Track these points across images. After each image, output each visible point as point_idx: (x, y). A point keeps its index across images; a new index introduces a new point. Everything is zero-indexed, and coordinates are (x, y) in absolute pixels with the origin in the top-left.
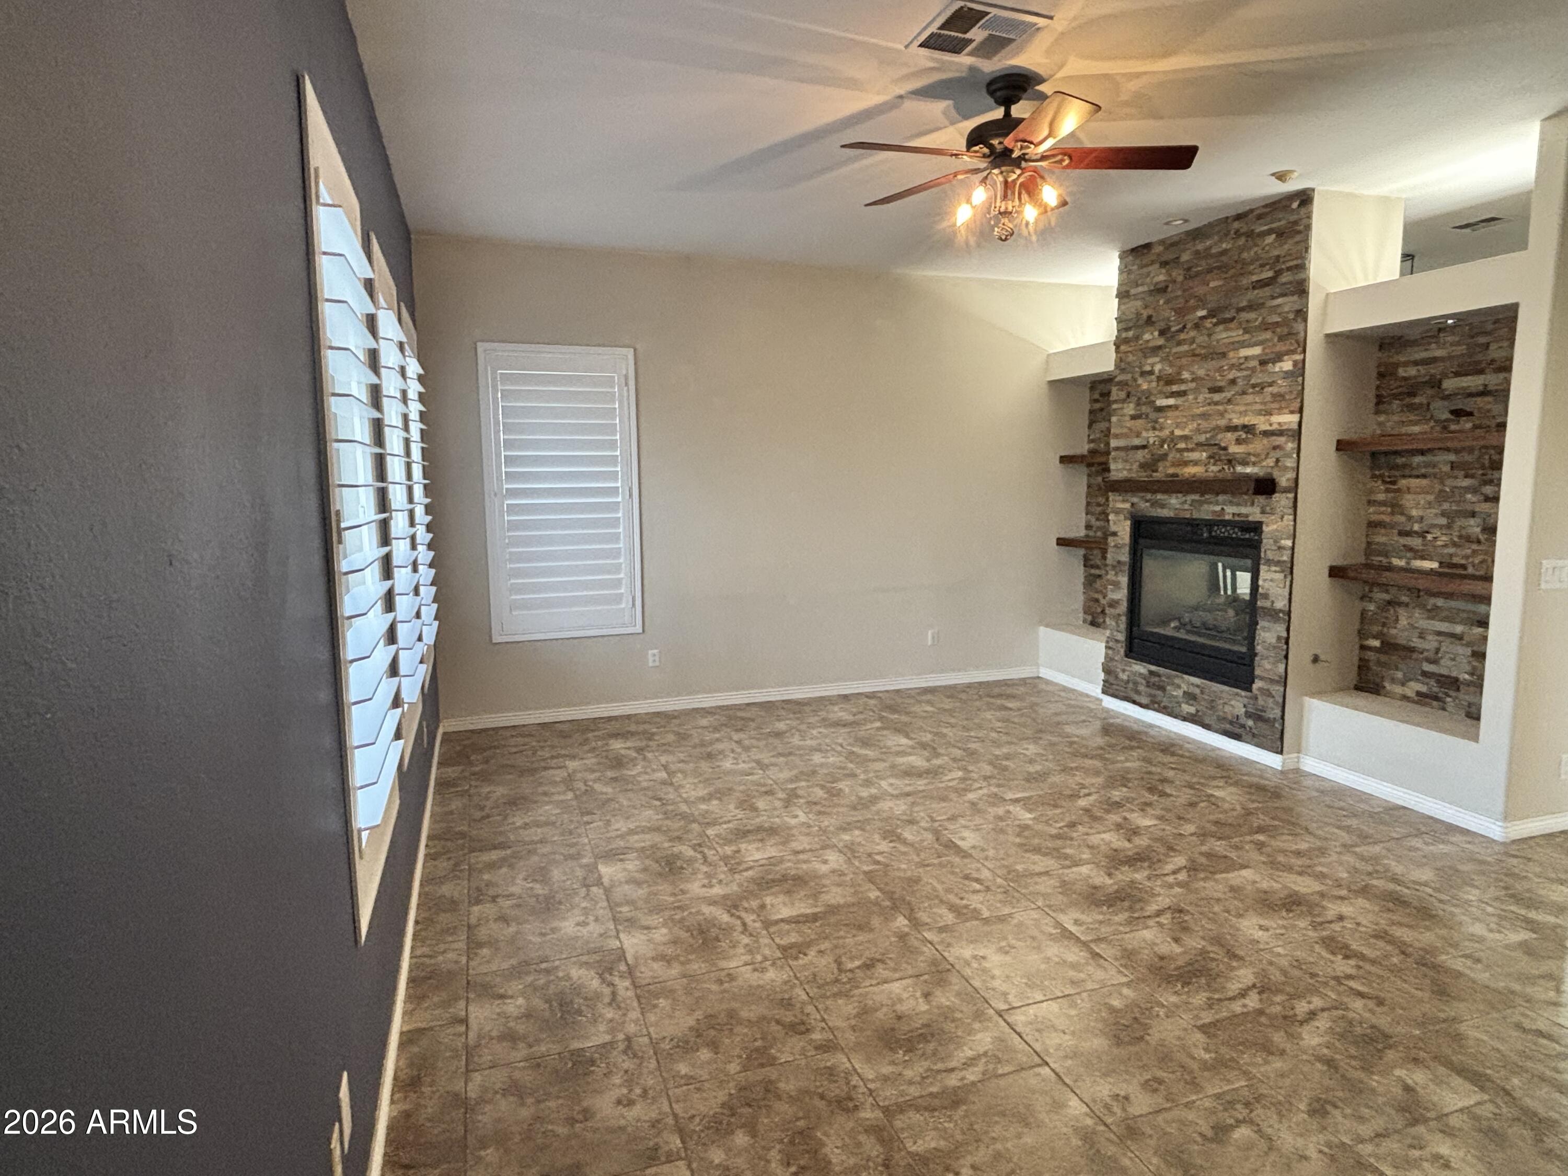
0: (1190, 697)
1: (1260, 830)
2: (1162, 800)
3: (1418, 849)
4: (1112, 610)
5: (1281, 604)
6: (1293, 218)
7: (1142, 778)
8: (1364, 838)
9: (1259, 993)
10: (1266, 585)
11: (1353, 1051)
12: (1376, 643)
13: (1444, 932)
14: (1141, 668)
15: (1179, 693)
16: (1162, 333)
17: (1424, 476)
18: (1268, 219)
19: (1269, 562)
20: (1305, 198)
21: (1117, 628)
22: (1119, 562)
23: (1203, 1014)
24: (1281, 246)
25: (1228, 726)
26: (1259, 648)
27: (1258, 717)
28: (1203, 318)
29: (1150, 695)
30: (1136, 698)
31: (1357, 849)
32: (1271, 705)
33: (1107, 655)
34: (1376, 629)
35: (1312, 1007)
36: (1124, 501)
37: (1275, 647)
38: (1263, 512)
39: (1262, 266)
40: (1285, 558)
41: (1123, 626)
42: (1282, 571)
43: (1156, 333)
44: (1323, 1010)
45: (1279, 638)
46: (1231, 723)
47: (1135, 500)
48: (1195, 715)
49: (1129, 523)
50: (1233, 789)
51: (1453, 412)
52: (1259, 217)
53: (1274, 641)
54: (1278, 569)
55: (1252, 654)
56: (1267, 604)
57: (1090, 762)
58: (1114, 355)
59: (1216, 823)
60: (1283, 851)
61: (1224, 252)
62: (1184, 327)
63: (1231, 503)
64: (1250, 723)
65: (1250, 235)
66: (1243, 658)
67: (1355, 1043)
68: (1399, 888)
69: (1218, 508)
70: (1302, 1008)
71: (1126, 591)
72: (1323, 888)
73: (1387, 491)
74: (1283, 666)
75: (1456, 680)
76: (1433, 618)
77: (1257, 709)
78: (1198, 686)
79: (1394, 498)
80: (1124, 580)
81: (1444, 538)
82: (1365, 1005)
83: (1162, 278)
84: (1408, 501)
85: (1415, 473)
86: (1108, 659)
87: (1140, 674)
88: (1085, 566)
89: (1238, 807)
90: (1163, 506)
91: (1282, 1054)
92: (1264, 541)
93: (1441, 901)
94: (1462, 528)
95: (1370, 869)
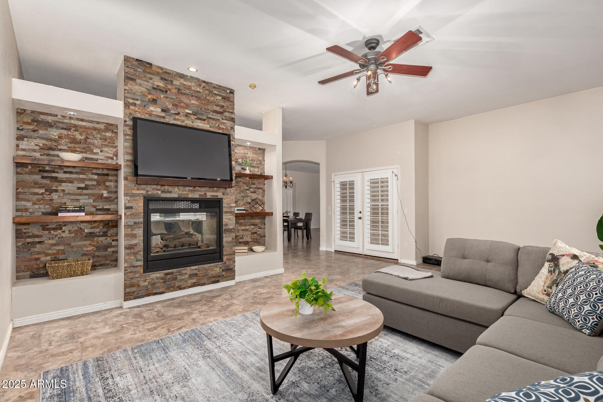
0: (191, 276)
5: (232, 227)
10: (226, 221)
15: (185, 277)
16: (163, 110)
18: (217, 90)
20: (232, 92)
21: (136, 260)
22: (135, 223)
25: (213, 279)
26: (224, 244)
27: (227, 270)
28: (189, 114)
30: (156, 291)
32: (230, 263)
38: (223, 195)
39: (217, 106)
40: (233, 210)
41: (142, 258)
42: (232, 215)
45: (233, 238)
47: (147, 189)
49: (143, 200)
51: (242, 168)
54: (230, 215)
55: (222, 248)
56: (227, 227)
64: (223, 274)
66: (218, 250)
69: (203, 193)
76: (241, 226)
77: (226, 267)
78: (196, 269)
81: (242, 203)
87: (159, 276)
90: (170, 192)
92: (224, 205)
94: (246, 200)
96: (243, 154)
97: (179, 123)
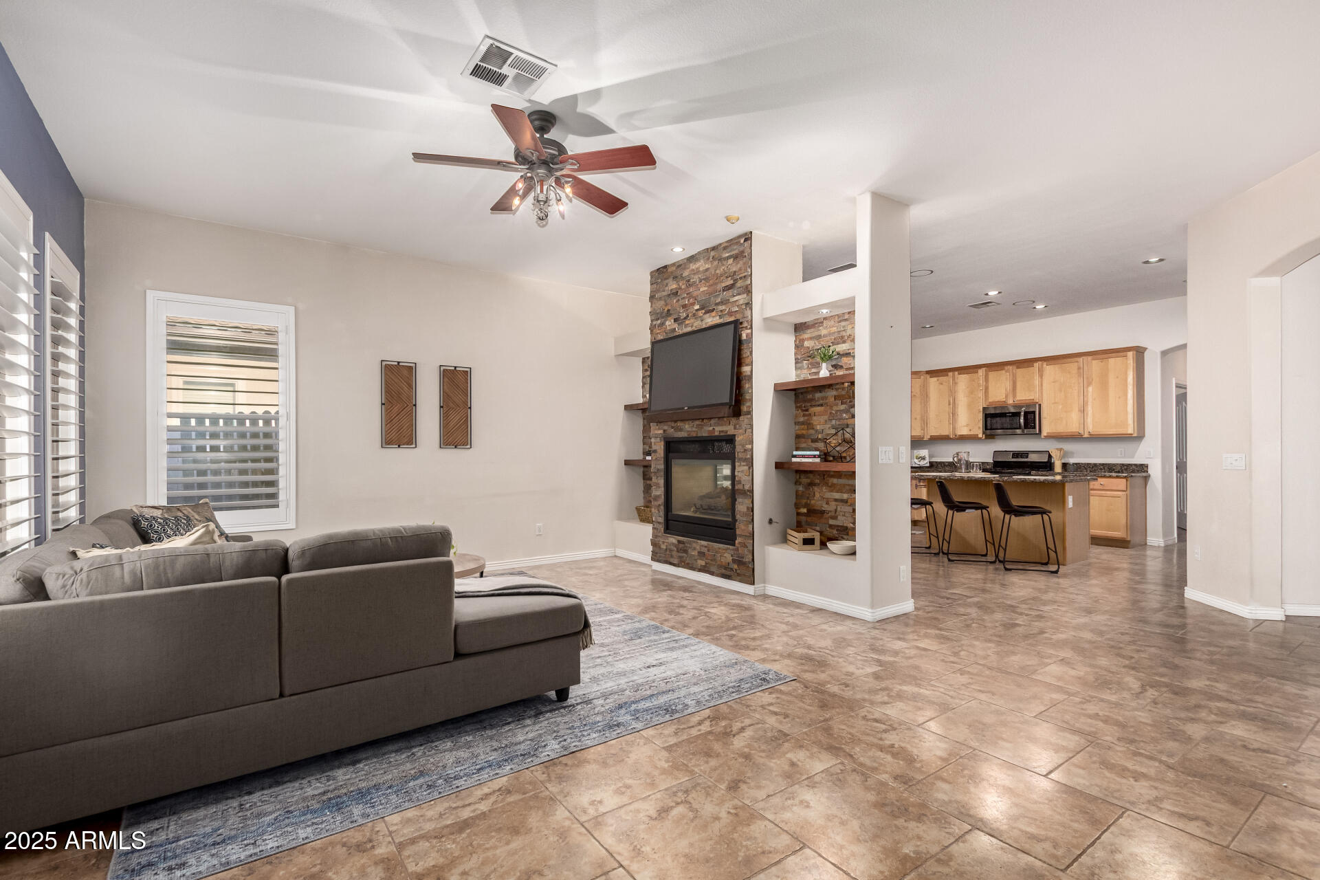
0: (701, 555)
1: (734, 628)
2: (677, 617)
3: (825, 630)
4: (656, 503)
5: (747, 487)
6: (741, 249)
7: (666, 607)
8: (795, 626)
9: (711, 721)
10: (740, 474)
11: (763, 747)
12: (805, 510)
13: (832, 672)
14: (673, 540)
15: (695, 553)
16: (676, 320)
17: (822, 405)
18: (728, 250)
19: (740, 460)
20: (748, 237)
21: (658, 515)
22: (658, 470)
23: (670, 739)
24: (737, 264)
25: (724, 571)
26: (738, 517)
27: (740, 562)
28: (697, 310)
29: (680, 557)
30: (672, 560)
31: (790, 634)
32: (746, 553)
33: (653, 533)
34: (804, 501)
35: (743, 725)
36: (659, 429)
37: (746, 514)
38: (735, 428)
39: (727, 277)
40: (748, 456)
41: (662, 513)
42: (747, 465)
43: (673, 321)
44: (750, 726)
45: (748, 508)
46: (726, 568)
47: (666, 428)
48: (705, 566)
49: (663, 443)
50: (723, 608)
51: (833, 366)
52: (725, 248)
53: (745, 510)
54: (744, 464)
55: (735, 520)
56: (740, 487)
57: (636, 600)
58: (650, 335)
59: (708, 627)
60: (745, 639)
61: (707, 270)
62: (688, 316)
63: (719, 425)
64: (736, 567)
65: (720, 260)
66: (730, 525)
67: (766, 742)
68: (810, 651)
69: (711, 428)
70: (736, 726)
71: (663, 489)
72: (766, 656)
73: (804, 415)
74: (751, 526)
75: (847, 528)
76: (832, 491)
77: (739, 557)
78: (705, 547)
79: (808, 420)
80: (662, 482)
82: (777, 719)
83: (674, 286)
84: (815, 420)
85: (817, 403)
86: (655, 536)
87: (673, 544)
88: (644, 479)
89: (723, 618)
90: (681, 430)
91: (717, 756)
92: (737, 447)
93: (833, 656)
95: (795, 643)
96: (836, 335)
97: (689, 329)
